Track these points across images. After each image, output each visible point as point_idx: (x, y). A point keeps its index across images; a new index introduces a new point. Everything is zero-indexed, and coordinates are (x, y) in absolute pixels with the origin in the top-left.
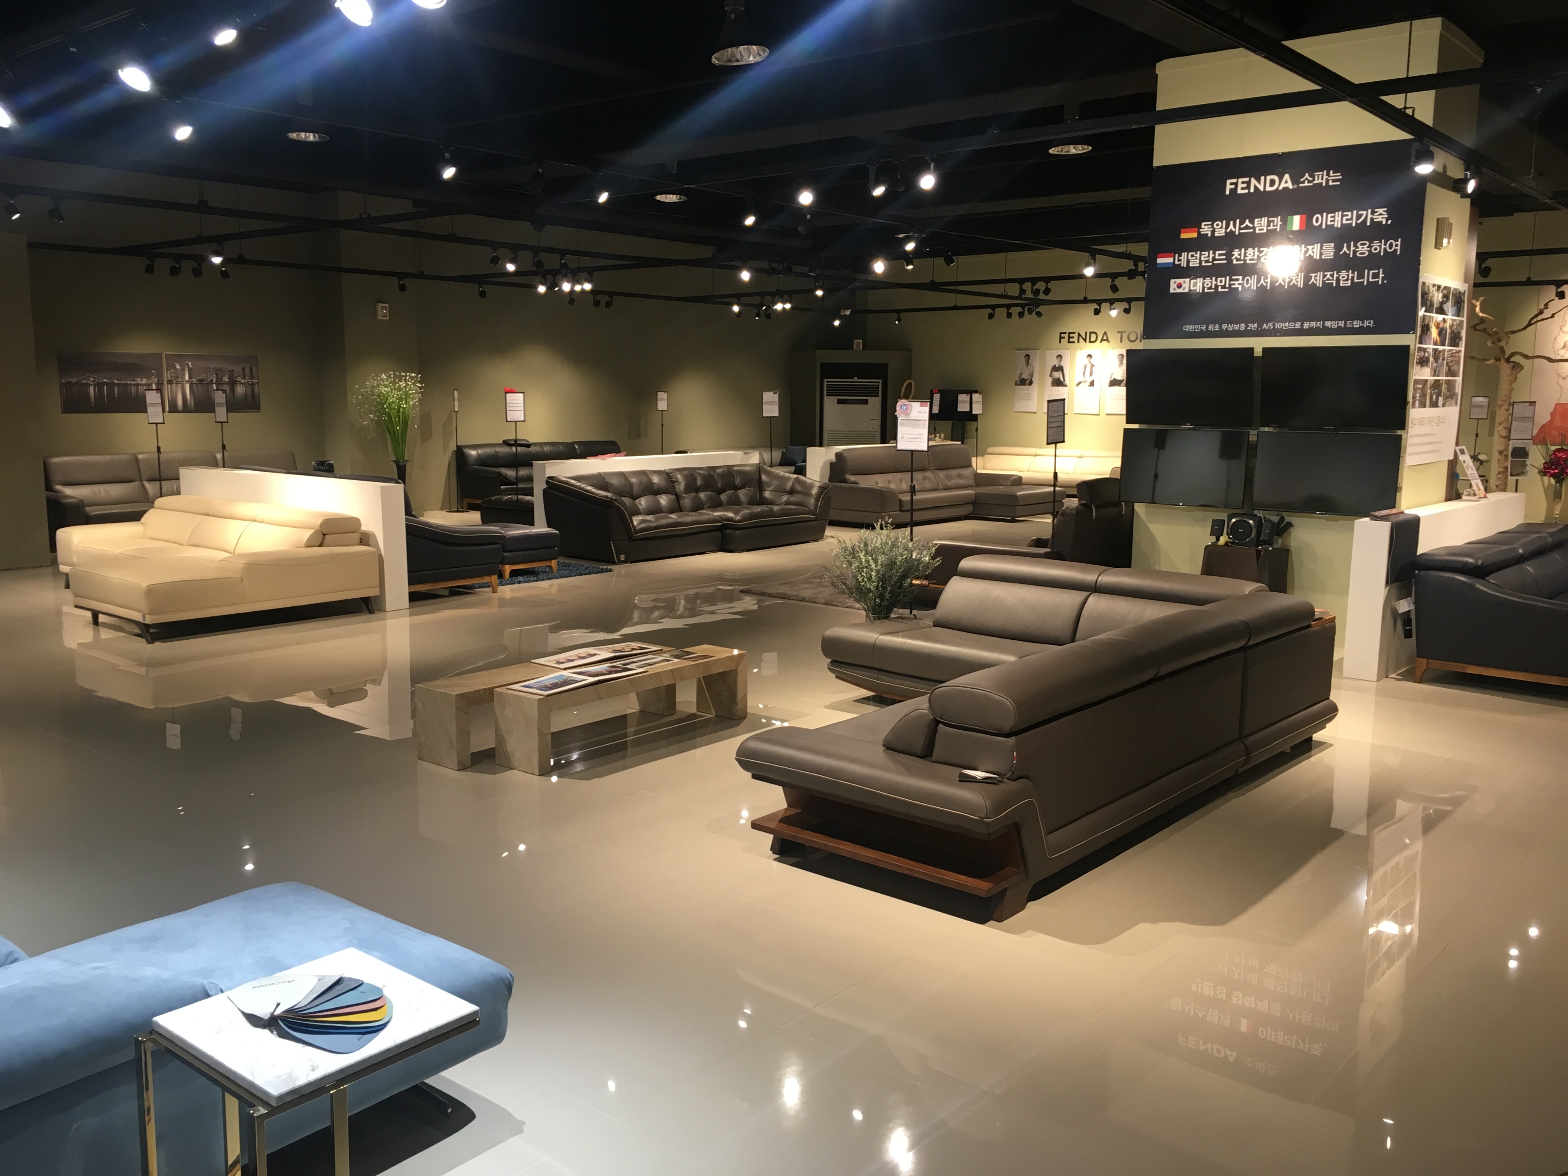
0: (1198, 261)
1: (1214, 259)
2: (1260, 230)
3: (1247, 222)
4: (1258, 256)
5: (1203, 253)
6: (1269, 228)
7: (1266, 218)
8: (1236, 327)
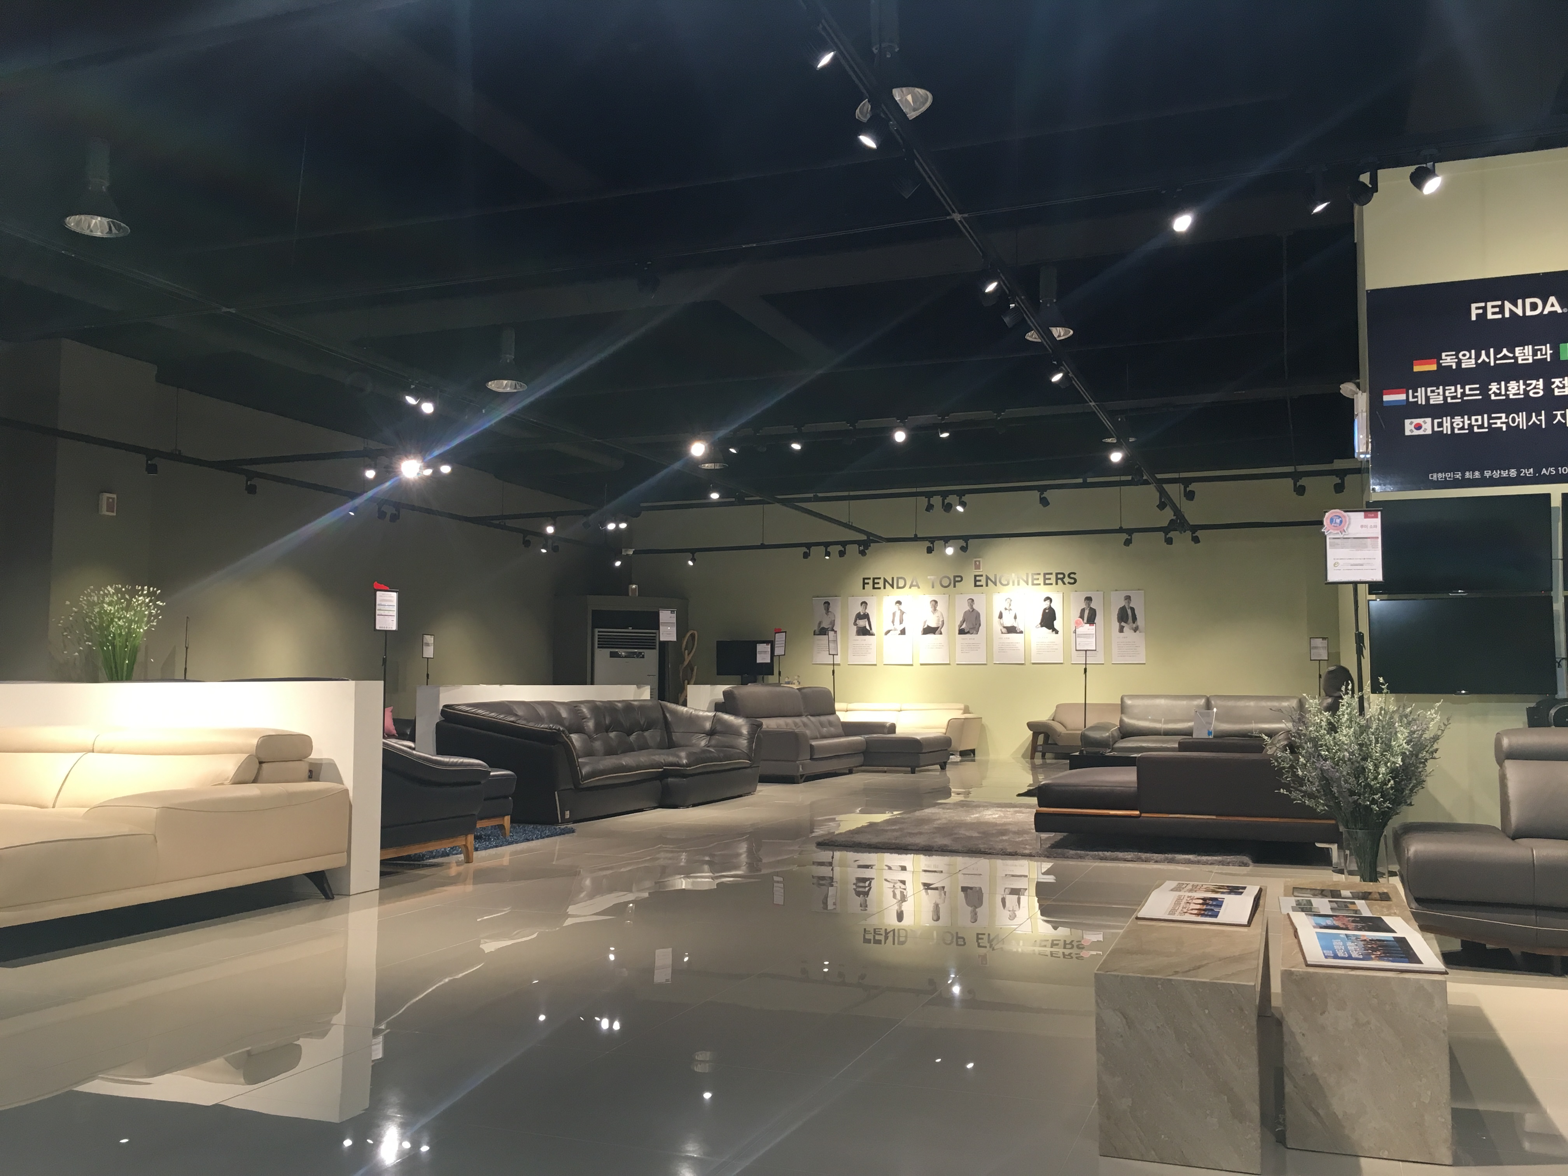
0: (1441, 398)
1: (1463, 394)
2: (1523, 360)
3: (1505, 351)
4: (1525, 390)
5: (1447, 388)
6: (1535, 358)
7: (1530, 347)
8: (1505, 474)
